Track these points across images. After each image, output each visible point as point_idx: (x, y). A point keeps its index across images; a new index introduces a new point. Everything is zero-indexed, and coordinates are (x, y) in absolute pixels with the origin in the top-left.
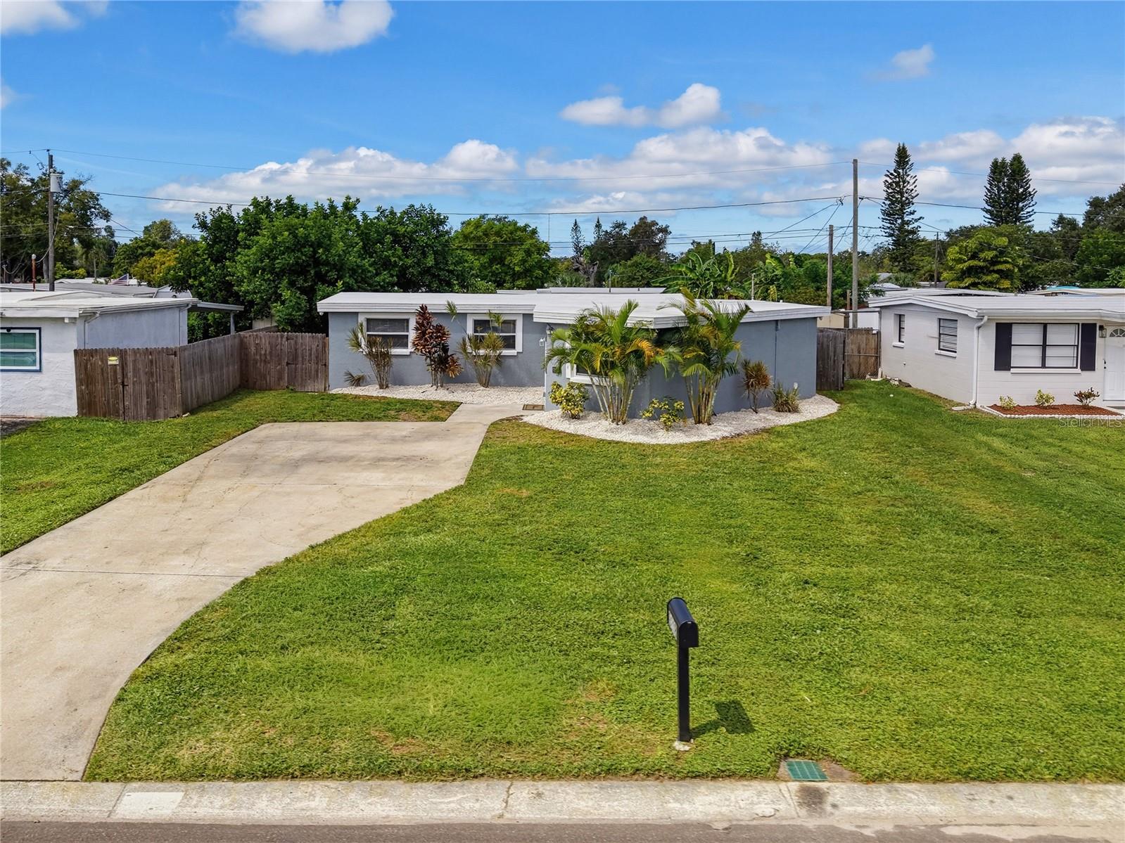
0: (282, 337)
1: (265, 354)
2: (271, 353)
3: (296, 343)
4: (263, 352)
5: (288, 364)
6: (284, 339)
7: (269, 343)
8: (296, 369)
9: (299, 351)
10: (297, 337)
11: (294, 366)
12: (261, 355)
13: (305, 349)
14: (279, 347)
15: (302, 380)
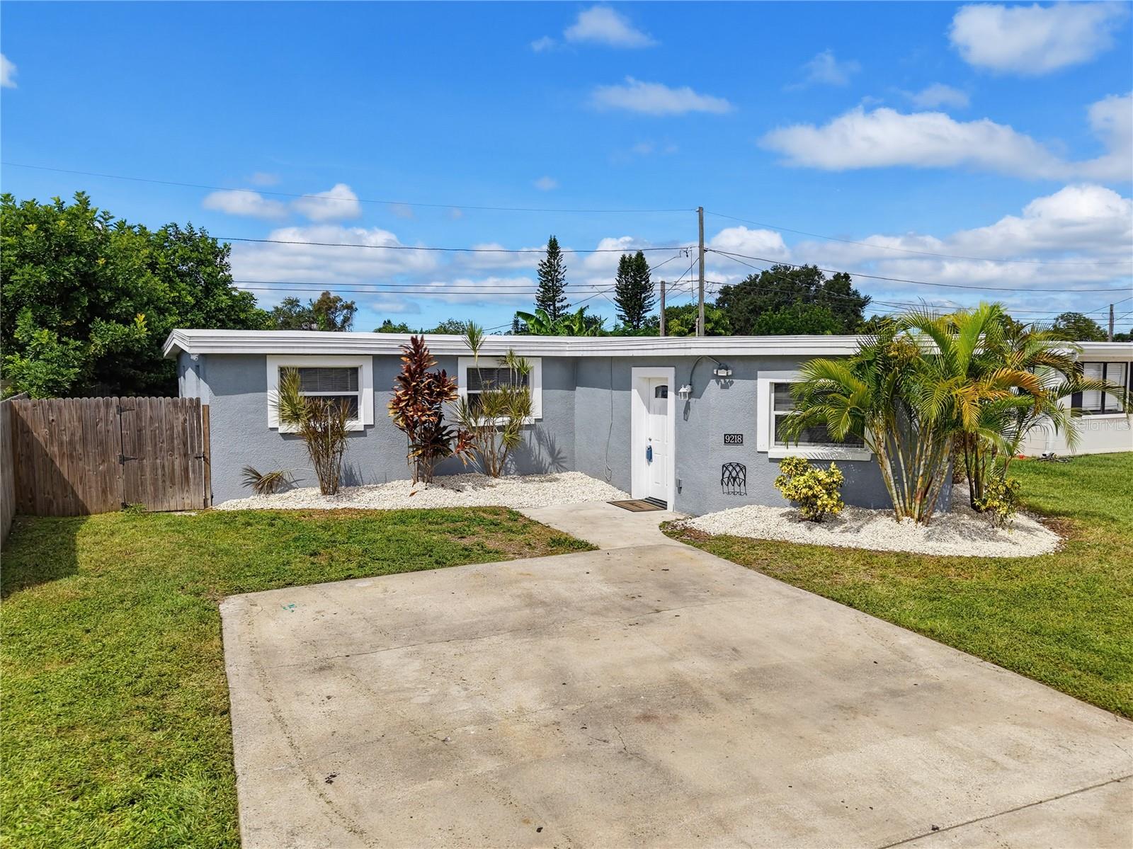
0: (108, 406)
1: (71, 442)
2: (84, 440)
3: (138, 417)
4: (66, 438)
5: (123, 460)
6: (113, 410)
7: (80, 419)
8: (142, 468)
9: (147, 433)
10: (139, 404)
11: (135, 463)
12: (61, 444)
13: (160, 428)
14: (101, 425)
15: (156, 490)
